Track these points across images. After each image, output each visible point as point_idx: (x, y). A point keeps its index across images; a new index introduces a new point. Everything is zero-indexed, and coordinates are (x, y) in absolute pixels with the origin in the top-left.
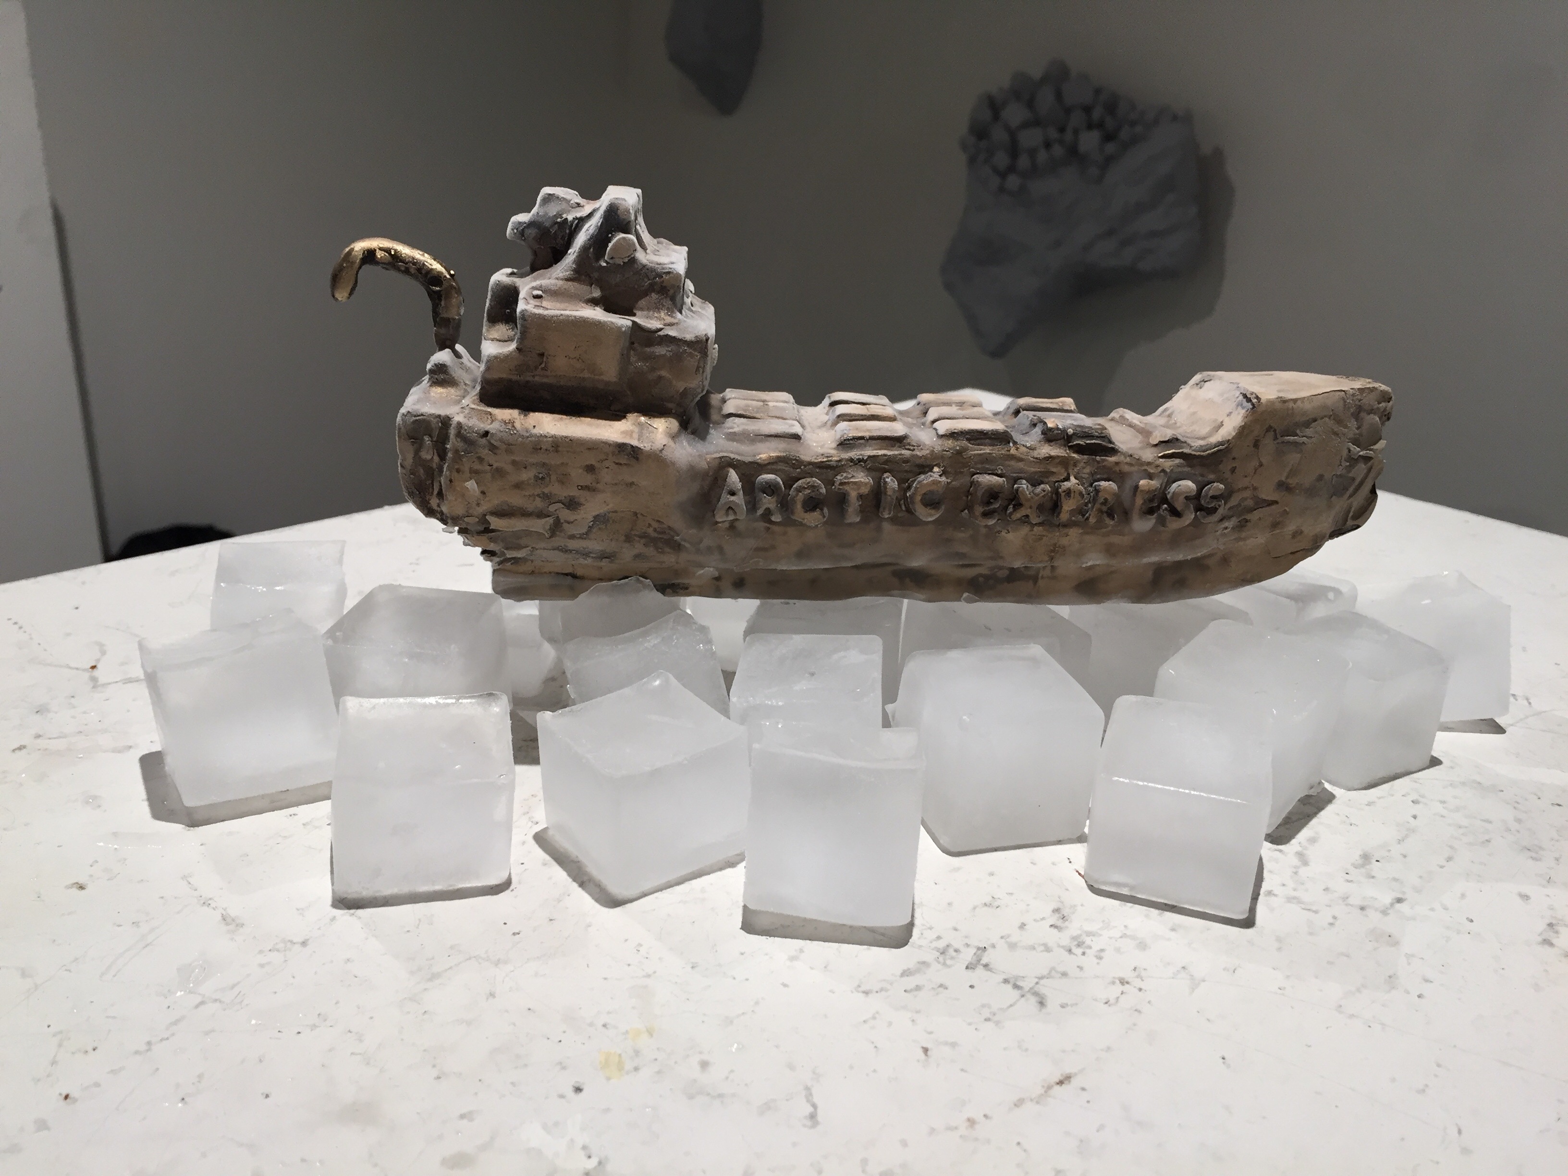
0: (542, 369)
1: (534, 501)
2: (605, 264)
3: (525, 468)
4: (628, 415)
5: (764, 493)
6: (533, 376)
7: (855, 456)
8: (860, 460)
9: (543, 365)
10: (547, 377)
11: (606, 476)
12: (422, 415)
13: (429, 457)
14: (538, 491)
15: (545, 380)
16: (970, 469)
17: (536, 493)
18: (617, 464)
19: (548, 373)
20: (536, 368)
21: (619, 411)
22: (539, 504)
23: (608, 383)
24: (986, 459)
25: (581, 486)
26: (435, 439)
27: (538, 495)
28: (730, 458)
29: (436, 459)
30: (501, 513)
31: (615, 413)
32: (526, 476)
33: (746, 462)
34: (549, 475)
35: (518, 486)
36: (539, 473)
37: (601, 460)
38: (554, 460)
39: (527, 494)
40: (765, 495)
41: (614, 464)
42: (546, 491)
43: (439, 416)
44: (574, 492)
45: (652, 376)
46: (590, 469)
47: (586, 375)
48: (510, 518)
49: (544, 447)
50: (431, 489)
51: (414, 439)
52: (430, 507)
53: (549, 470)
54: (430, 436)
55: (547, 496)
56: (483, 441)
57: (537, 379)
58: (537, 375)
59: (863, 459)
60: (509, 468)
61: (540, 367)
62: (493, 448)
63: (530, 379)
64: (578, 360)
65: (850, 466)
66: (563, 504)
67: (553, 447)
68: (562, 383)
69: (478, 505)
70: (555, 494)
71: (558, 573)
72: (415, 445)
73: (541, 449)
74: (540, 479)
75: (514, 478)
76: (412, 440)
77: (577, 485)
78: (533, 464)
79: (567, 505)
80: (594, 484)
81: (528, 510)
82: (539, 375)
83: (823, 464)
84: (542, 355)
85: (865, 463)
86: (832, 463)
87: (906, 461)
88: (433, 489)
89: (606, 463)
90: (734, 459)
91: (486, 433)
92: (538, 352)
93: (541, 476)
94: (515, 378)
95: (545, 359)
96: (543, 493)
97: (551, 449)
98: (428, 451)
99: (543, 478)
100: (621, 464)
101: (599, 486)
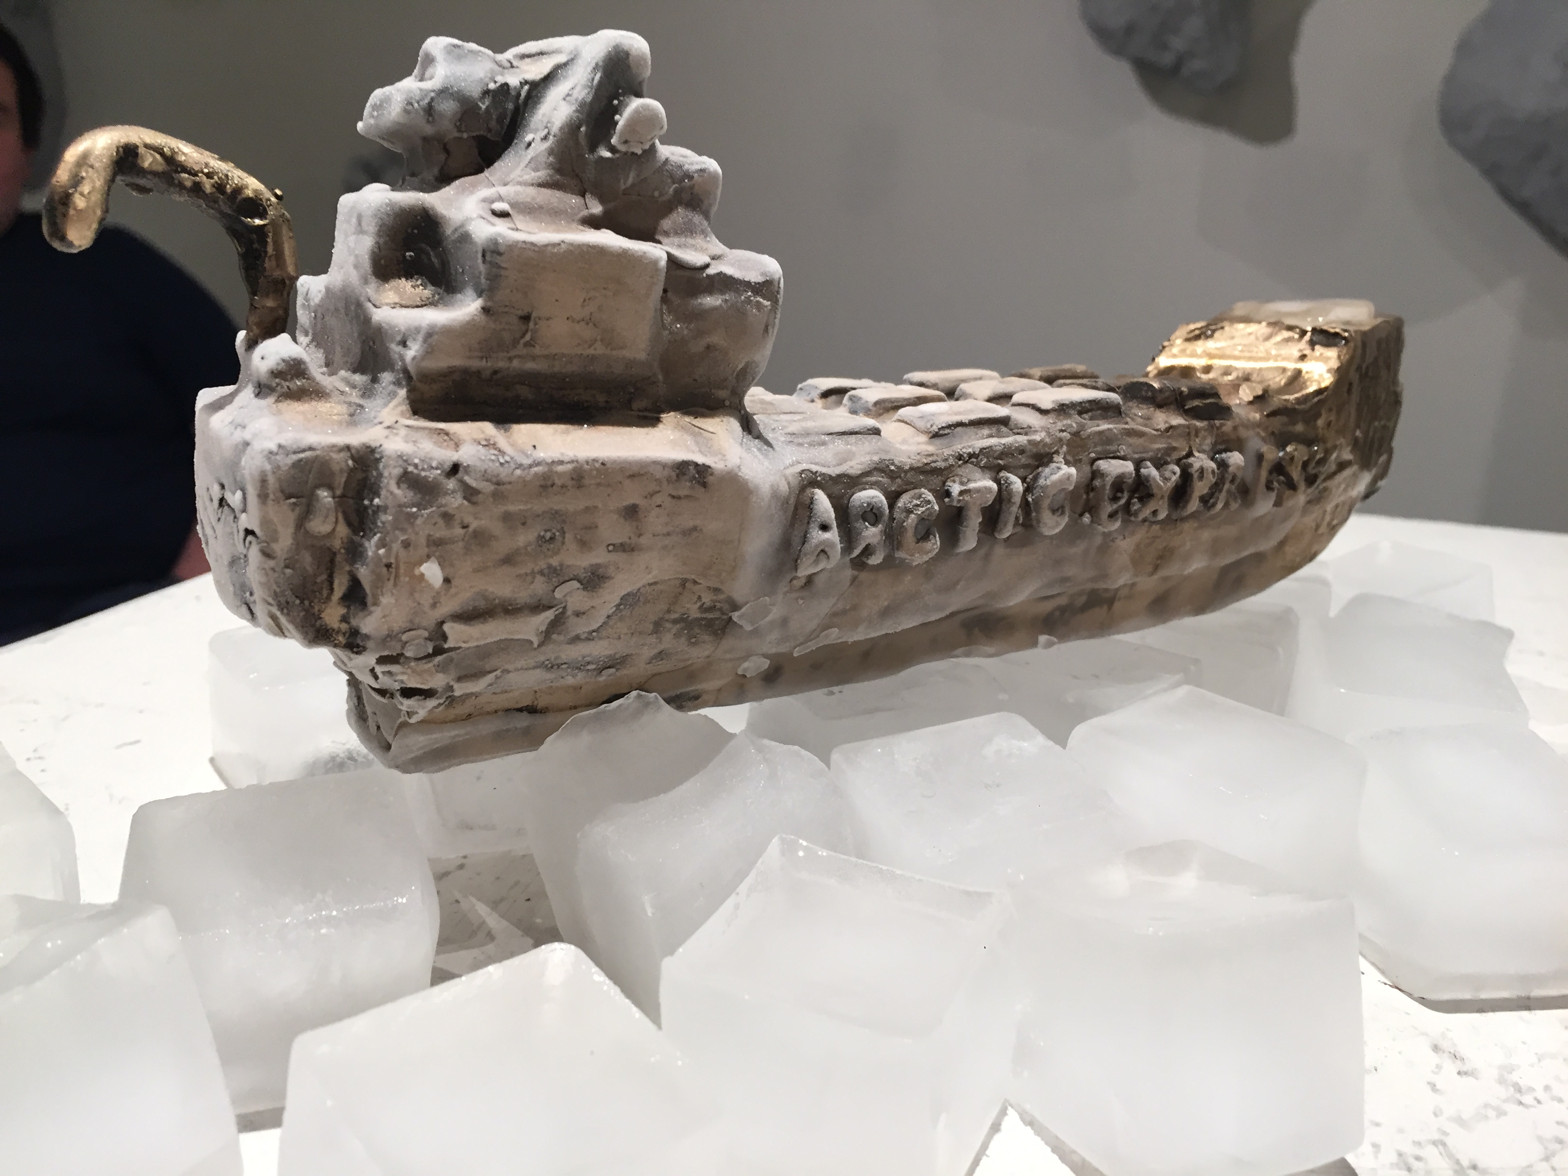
0: (528, 344)
1: (532, 582)
2: (607, 154)
3: (524, 524)
4: (662, 416)
5: (865, 520)
6: (510, 359)
7: (964, 450)
8: (971, 456)
9: (528, 337)
10: (534, 358)
11: (655, 521)
12: (310, 449)
13: (326, 528)
14: (542, 564)
15: (530, 366)
16: (1089, 453)
17: (537, 569)
18: (673, 497)
19: (537, 351)
20: (515, 342)
21: (646, 410)
22: (539, 587)
23: (630, 363)
24: (1105, 438)
25: (614, 545)
26: (338, 492)
27: (542, 573)
28: (812, 472)
29: (343, 530)
30: (467, 616)
31: (641, 414)
32: (525, 538)
33: (834, 475)
34: (563, 532)
35: (508, 560)
36: (546, 531)
37: (649, 494)
38: (572, 503)
39: (522, 571)
40: (867, 524)
41: (670, 499)
42: (555, 562)
43: (348, 448)
44: (598, 557)
45: (697, 347)
46: (632, 512)
47: (599, 350)
48: (485, 621)
49: (558, 482)
50: (325, 593)
51: (294, 498)
52: (321, 626)
53: (564, 522)
54: (330, 487)
55: (555, 569)
56: (451, 484)
57: (516, 363)
58: (515, 357)
59: (974, 453)
60: (497, 528)
61: (522, 341)
62: (470, 493)
63: (501, 364)
64: (588, 324)
65: (960, 466)
66: (580, 581)
67: (573, 479)
68: (557, 369)
69: (434, 605)
70: (569, 566)
71: (507, 710)
72: (298, 510)
73: (552, 485)
74: (547, 542)
75: (503, 546)
76: (293, 500)
77: (606, 544)
78: (538, 516)
79: (585, 582)
80: (634, 539)
81: (518, 602)
82: (519, 356)
83: (928, 468)
84: (526, 318)
85: (977, 458)
86: (938, 464)
87: (1022, 451)
88: (332, 590)
89: (658, 500)
90: (817, 472)
91: (455, 469)
92: (520, 313)
93: (548, 535)
94: (475, 364)
95: (531, 325)
96: (550, 567)
97: (570, 483)
98: (327, 517)
99: (552, 539)
100: (679, 498)
101: (643, 541)
